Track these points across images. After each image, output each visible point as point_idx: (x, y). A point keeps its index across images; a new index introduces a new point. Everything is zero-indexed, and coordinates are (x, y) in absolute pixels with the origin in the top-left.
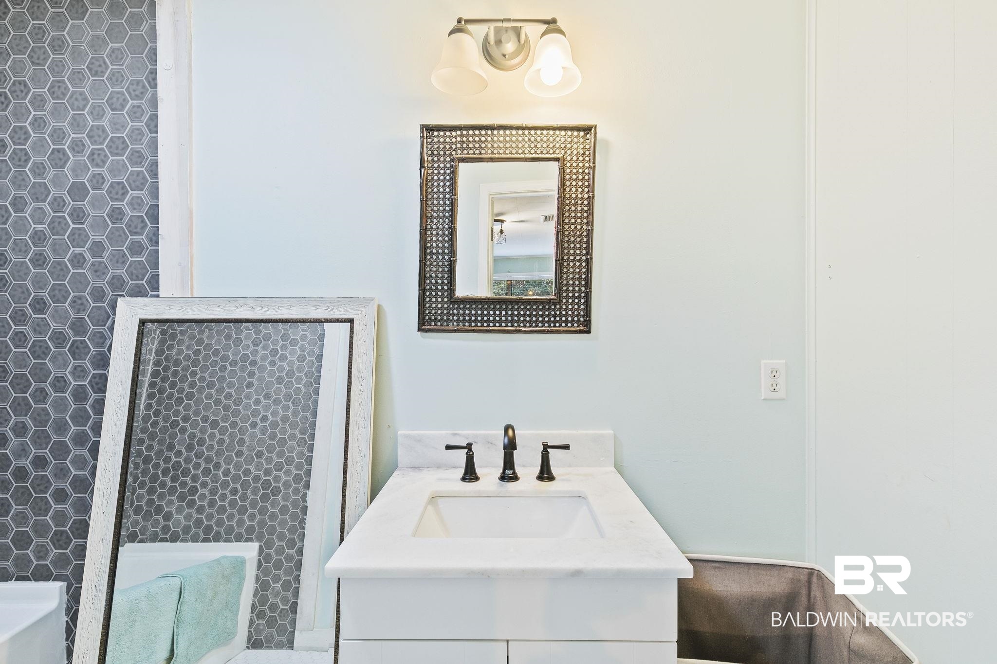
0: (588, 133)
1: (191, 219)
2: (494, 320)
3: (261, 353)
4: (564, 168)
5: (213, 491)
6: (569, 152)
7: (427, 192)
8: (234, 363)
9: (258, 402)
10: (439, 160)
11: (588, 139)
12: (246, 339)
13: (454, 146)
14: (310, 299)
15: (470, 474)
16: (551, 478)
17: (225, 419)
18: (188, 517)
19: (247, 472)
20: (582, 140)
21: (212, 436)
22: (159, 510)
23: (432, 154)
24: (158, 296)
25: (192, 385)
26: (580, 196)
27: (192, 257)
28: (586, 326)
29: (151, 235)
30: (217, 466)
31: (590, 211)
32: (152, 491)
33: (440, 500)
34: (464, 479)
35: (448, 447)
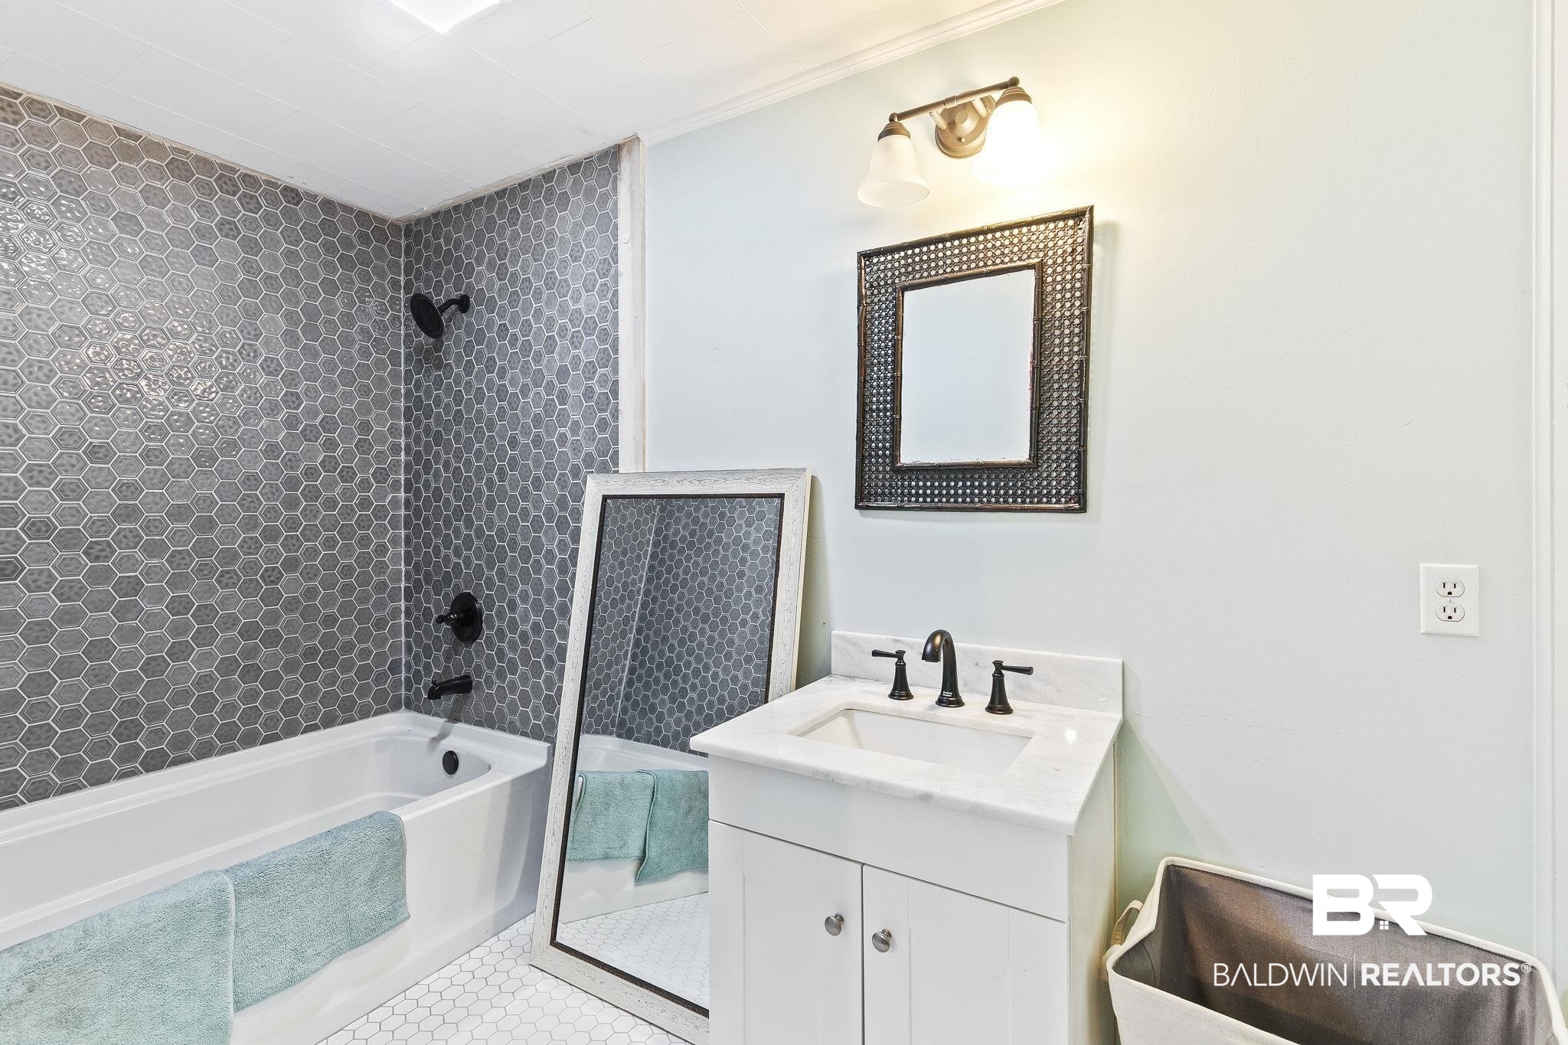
0: (1081, 220)
1: (644, 390)
2: (948, 493)
3: (754, 535)
4: (1042, 277)
5: (702, 696)
6: (1051, 253)
7: (865, 334)
8: (726, 548)
9: (748, 595)
10: (879, 293)
11: (1081, 229)
12: (739, 518)
13: (897, 273)
14: (743, 471)
15: (901, 689)
16: (1007, 710)
17: (716, 612)
18: (678, 722)
19: (735, 679)
20: (1071, 232)
21: (702, 632)
22: (653, 709)
23: (872, 286)
24: (617, 472)
25: (686, 571)
26: (1067, 314)
27: (644, 431)
28: (1078, 502)
29: (613, 411)
30: (707, 668)
31: (1085, 334)
32: (647, 686)
33: (856, 715)
34: (892, 696)
35: (876, 653)
